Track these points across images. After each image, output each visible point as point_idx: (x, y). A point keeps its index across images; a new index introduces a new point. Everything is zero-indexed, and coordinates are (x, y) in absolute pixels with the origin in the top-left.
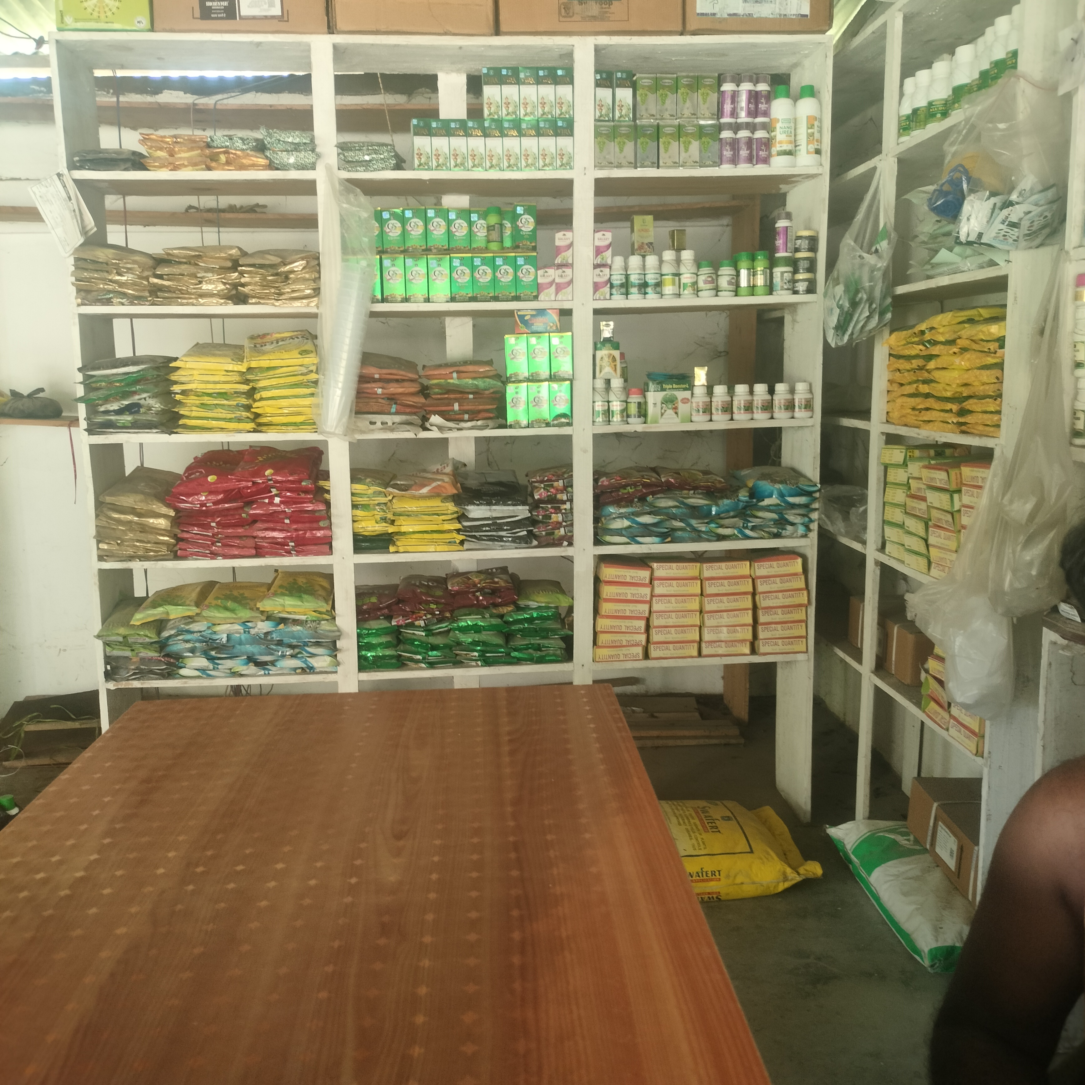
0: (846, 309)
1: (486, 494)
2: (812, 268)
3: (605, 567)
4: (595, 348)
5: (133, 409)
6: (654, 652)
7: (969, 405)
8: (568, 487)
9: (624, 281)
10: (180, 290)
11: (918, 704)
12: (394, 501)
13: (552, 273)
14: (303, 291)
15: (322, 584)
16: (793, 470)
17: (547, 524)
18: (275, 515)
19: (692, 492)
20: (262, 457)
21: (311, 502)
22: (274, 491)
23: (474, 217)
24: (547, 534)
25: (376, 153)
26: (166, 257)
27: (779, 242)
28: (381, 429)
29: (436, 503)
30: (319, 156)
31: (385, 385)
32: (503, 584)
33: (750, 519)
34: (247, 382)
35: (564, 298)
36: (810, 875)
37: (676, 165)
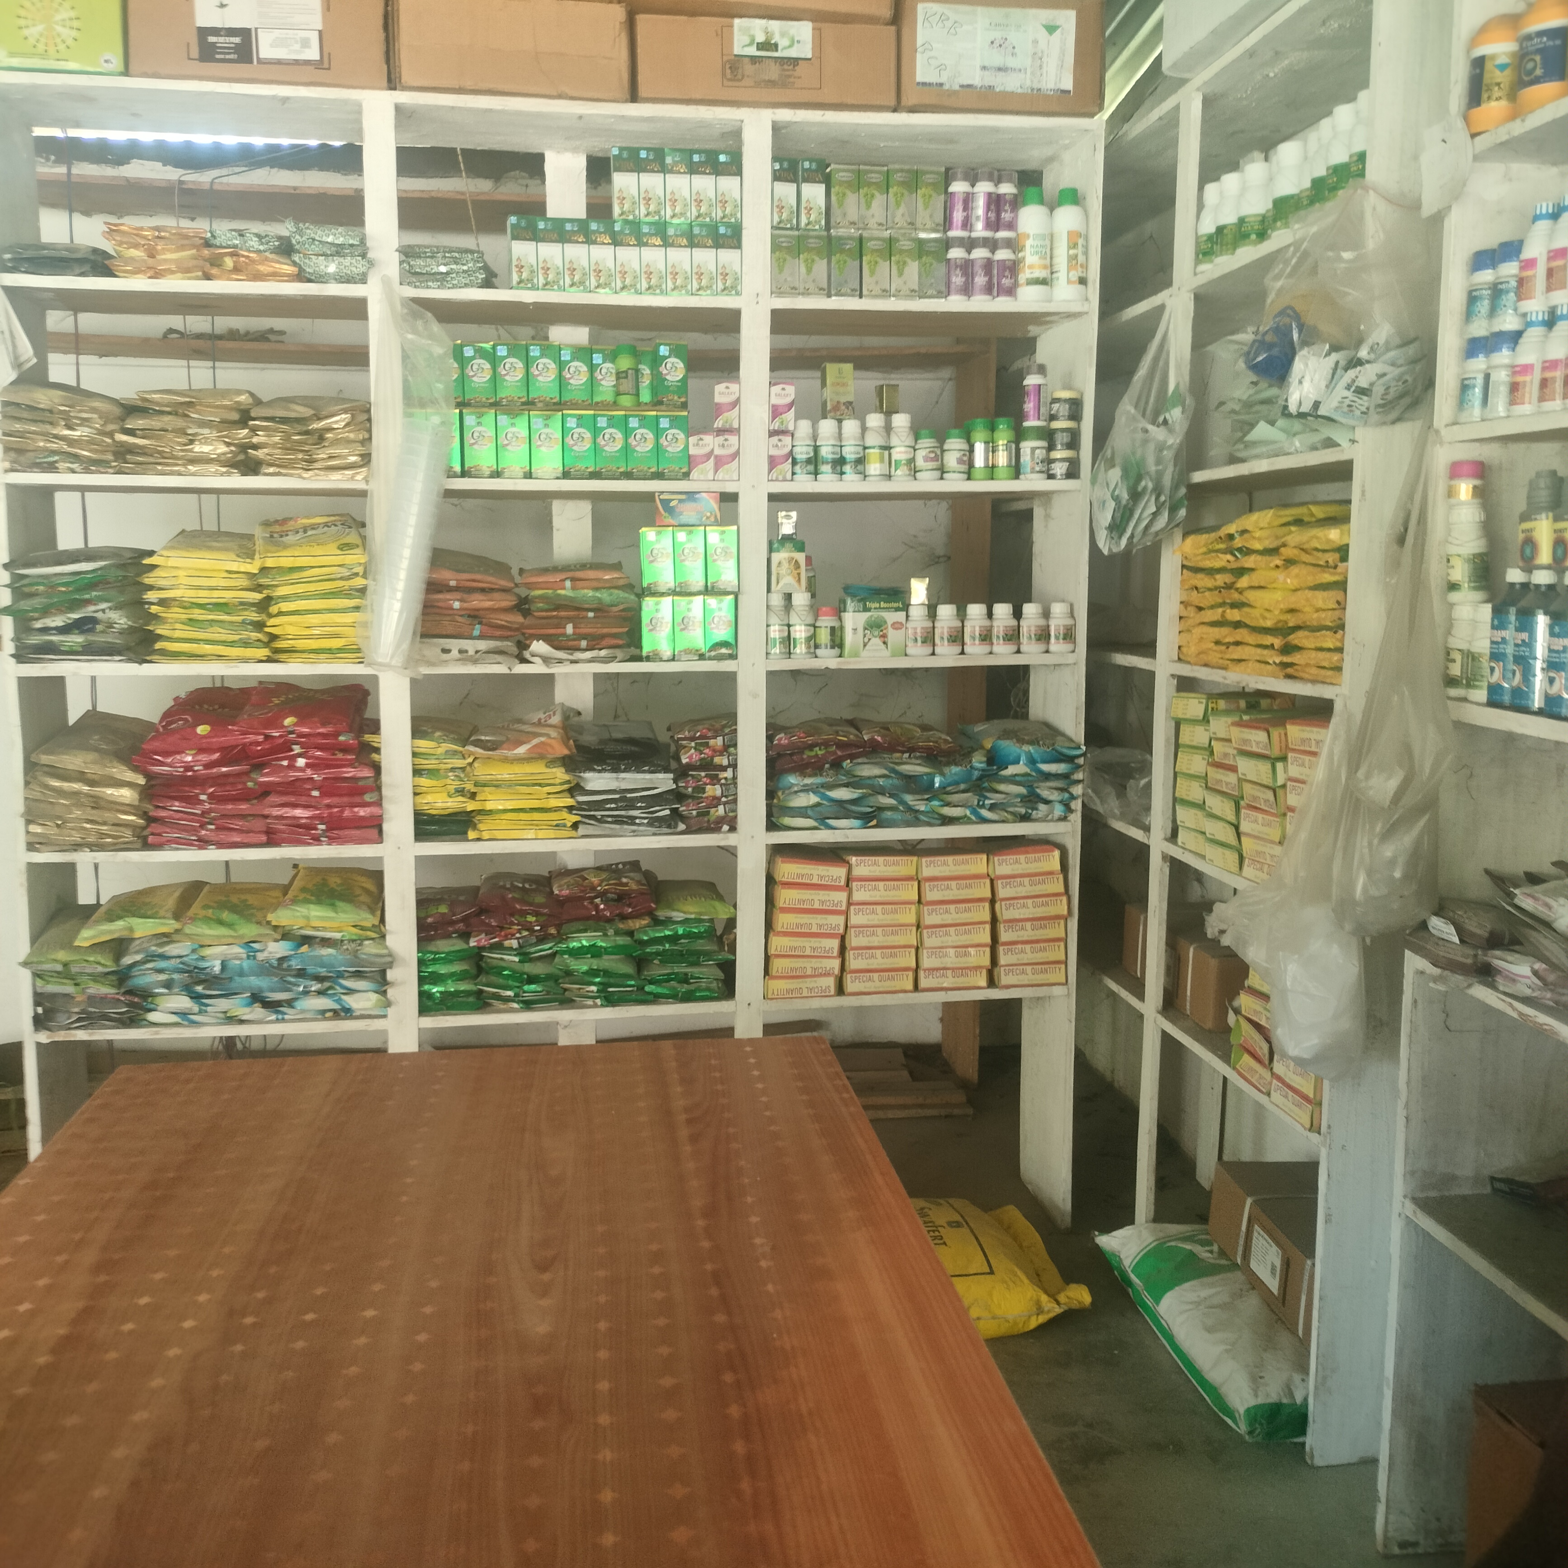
0: (1124, 502)
1: (611, 756)
2: (1073, 443)
3: (783, 862)
4: (771, 550)
5: (84, 625)
6: (851, 985)
7: (1297, 638)
8: (729, 746)
9: (812, 454)
10: (160, 452)
11: (1226, 1058)
12: (476, 765)
13: (710, 442)
14: (345, 457)
15: (364, 885)
16: (1047, 725)
17: (699, 800)
18: (298, 784)
19: (906, 755)
20: (278, 697)
21: (351, 764)
22: (297, 749)
23: (597, 358)
24: (699, 815)
25: (456, 263)
26: (140, 403)
27: (1029, 406)
28: (459, 660)
29: (538, 769)
30: (371, 264)
31: (465, 596)
32: (634, 886)
33: (988, 795)
34: (258, 588)
35: (727, 477)
36: (1075, 1305)
37: (886, 293)
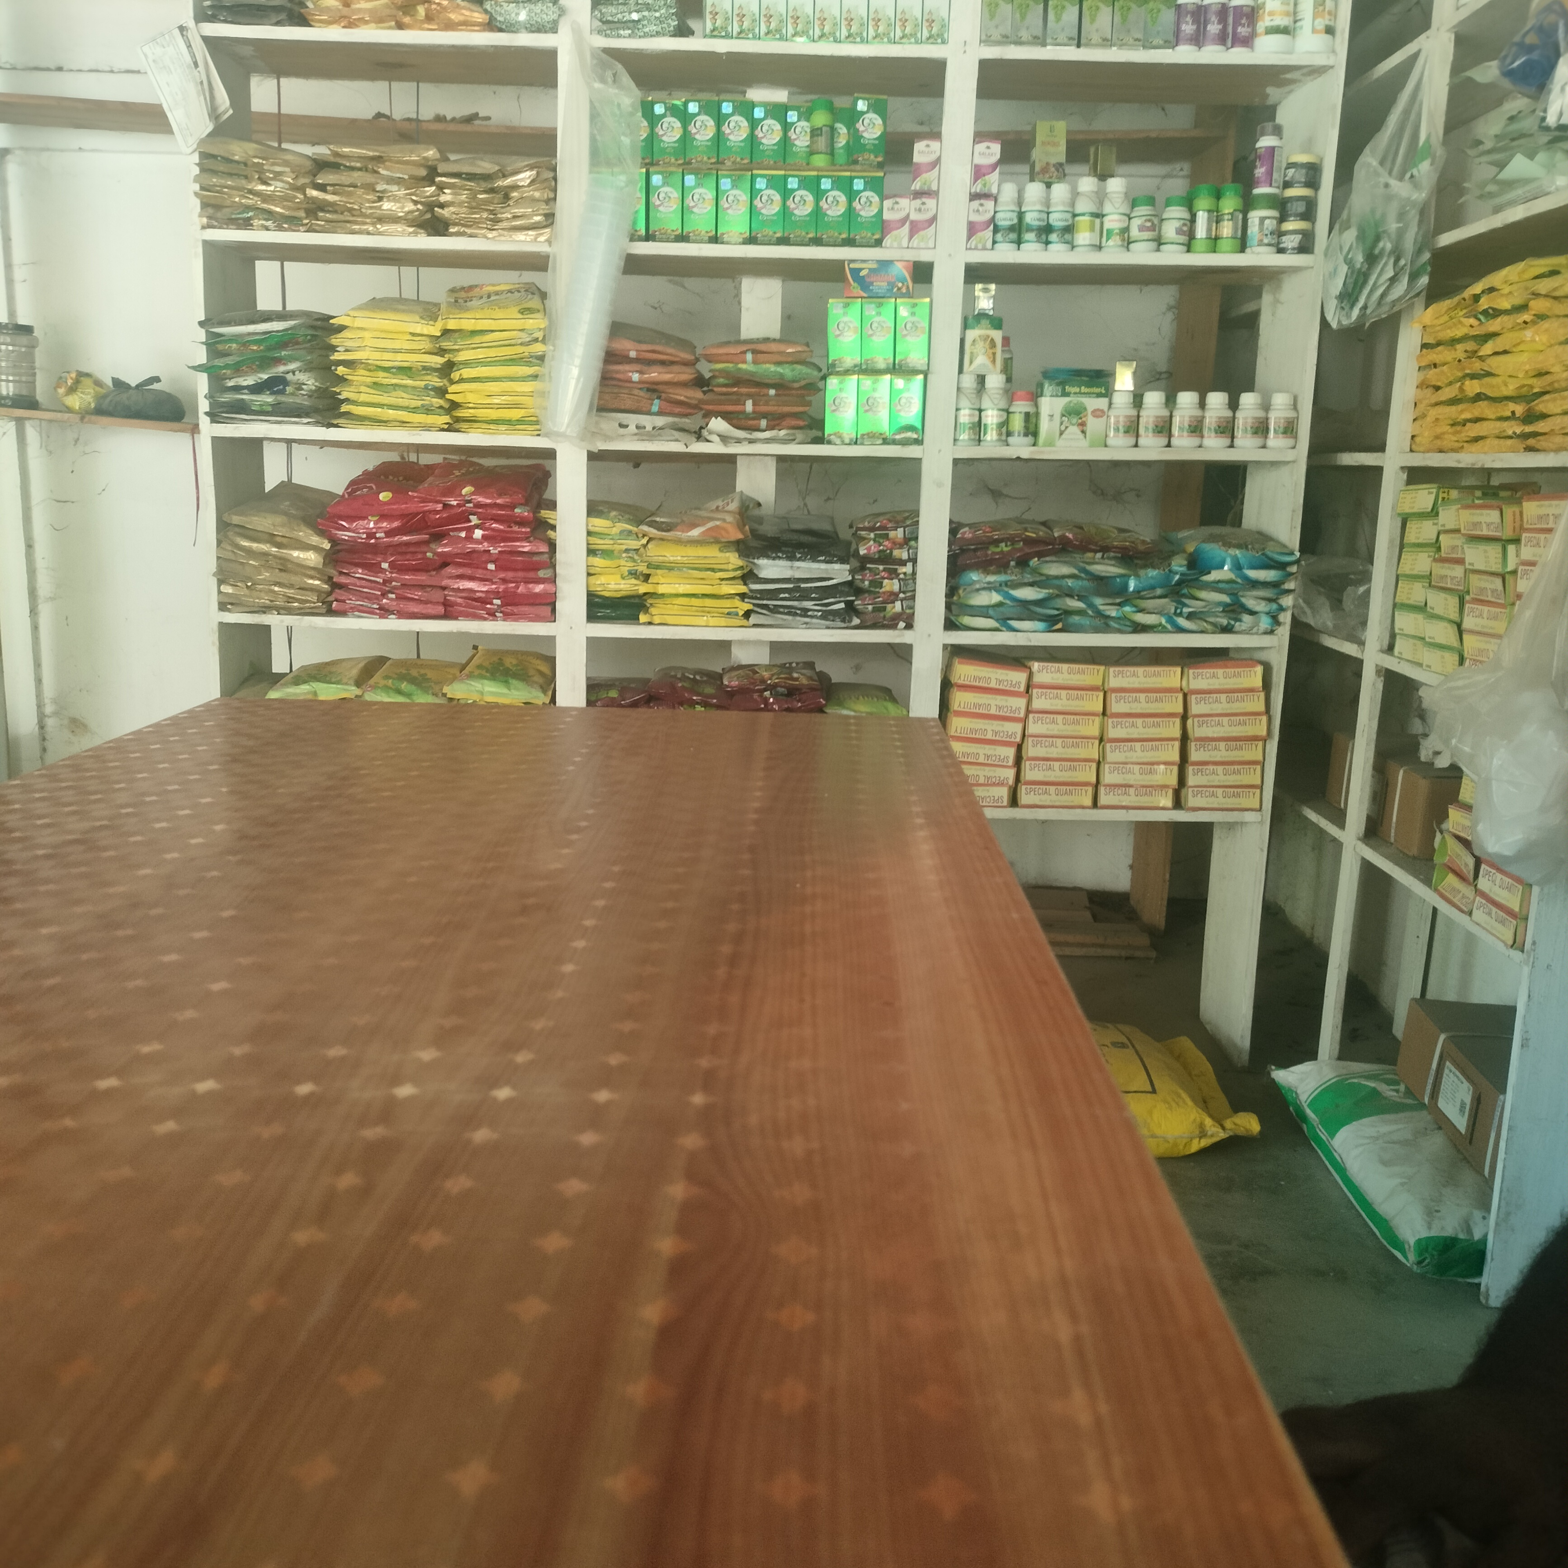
0: (1358, 266)
1: (786, 544)
2: (1309, 213)
3: (959, 663)
4: (966, 326)
5: (275, 384)
6: (1025, 797)
7: (1541, 406)
8: (910, 539)
9: (1015, 221)
10: (350, 210)
11: (1427, 881)
12: (649, 546)
13: (906, 206)
14: (529, 216)
15: (539, 667)
16: (1260, 533)
17: (876, 594)
18: (475, 555)
19: (1099, 555)
20: (460, 470)
21: (527, 539)
22: (474, 520)
23: (792, 116)
24: (875, 610)
25: (649, 10)
26: (332, 159)
27: (1260, 171)
28: (636, 434)
29: (712, 553)
30: (562, 12)
31: (645, 368)
32: (804, 681)
33: (1187, 601)
34: (441, 352)
35: (922, 245)
36: (1241, 1132)
37: (1107, 42)
